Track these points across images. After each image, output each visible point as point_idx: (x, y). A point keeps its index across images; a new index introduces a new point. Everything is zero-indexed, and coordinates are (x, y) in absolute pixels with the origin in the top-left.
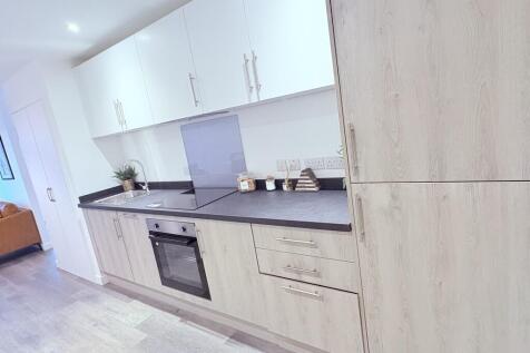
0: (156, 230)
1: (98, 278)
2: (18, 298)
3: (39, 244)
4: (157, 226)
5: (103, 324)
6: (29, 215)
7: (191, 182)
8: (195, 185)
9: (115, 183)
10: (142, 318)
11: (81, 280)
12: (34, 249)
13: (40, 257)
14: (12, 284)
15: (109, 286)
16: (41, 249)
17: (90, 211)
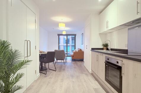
0: (108, 61)
1: (90, 71)
2: (75, 68)
3: (83, 59)
4: (108, 59)
5: (86, 82)
6: (83, 52)
7: (127, 50)
8: (128, 51)
9: (102, 47)
10: (96, 87)
11: (87, 70)
12: (82, 60)
13: (82, 62)
14: (75, 65)
15: (92, 74)
16: (83, 61)
17: (93, 52)
